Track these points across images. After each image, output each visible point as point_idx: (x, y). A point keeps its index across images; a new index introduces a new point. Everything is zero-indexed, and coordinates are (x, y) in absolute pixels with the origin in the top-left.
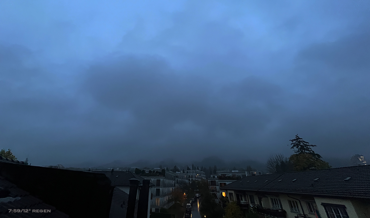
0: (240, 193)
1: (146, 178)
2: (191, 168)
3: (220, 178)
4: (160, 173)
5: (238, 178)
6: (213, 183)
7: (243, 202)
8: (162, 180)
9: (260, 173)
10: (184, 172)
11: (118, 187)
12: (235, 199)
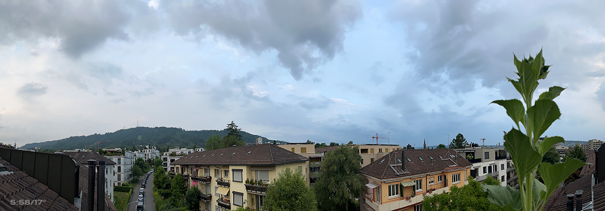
0: (184, 167)
1: (108, 157)
2: (148, 148)
3: (171, 155)
4: (120, 152)
5: (185, 155)
6: (165, 159)
7: (185, 173)
8: (122, 159)
9: (202, 150)
10: (141, 152)
11: (85, 165)
12: (180, 172)
